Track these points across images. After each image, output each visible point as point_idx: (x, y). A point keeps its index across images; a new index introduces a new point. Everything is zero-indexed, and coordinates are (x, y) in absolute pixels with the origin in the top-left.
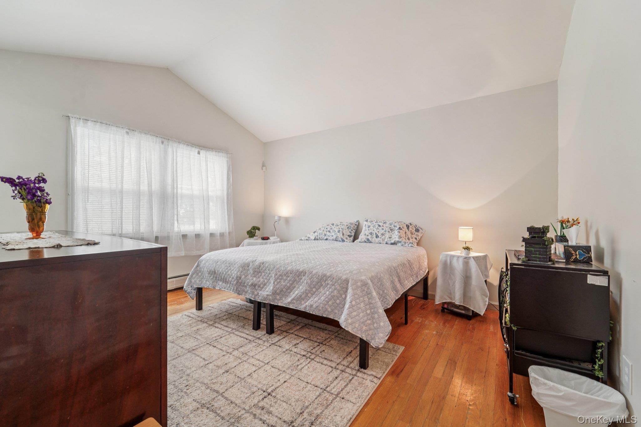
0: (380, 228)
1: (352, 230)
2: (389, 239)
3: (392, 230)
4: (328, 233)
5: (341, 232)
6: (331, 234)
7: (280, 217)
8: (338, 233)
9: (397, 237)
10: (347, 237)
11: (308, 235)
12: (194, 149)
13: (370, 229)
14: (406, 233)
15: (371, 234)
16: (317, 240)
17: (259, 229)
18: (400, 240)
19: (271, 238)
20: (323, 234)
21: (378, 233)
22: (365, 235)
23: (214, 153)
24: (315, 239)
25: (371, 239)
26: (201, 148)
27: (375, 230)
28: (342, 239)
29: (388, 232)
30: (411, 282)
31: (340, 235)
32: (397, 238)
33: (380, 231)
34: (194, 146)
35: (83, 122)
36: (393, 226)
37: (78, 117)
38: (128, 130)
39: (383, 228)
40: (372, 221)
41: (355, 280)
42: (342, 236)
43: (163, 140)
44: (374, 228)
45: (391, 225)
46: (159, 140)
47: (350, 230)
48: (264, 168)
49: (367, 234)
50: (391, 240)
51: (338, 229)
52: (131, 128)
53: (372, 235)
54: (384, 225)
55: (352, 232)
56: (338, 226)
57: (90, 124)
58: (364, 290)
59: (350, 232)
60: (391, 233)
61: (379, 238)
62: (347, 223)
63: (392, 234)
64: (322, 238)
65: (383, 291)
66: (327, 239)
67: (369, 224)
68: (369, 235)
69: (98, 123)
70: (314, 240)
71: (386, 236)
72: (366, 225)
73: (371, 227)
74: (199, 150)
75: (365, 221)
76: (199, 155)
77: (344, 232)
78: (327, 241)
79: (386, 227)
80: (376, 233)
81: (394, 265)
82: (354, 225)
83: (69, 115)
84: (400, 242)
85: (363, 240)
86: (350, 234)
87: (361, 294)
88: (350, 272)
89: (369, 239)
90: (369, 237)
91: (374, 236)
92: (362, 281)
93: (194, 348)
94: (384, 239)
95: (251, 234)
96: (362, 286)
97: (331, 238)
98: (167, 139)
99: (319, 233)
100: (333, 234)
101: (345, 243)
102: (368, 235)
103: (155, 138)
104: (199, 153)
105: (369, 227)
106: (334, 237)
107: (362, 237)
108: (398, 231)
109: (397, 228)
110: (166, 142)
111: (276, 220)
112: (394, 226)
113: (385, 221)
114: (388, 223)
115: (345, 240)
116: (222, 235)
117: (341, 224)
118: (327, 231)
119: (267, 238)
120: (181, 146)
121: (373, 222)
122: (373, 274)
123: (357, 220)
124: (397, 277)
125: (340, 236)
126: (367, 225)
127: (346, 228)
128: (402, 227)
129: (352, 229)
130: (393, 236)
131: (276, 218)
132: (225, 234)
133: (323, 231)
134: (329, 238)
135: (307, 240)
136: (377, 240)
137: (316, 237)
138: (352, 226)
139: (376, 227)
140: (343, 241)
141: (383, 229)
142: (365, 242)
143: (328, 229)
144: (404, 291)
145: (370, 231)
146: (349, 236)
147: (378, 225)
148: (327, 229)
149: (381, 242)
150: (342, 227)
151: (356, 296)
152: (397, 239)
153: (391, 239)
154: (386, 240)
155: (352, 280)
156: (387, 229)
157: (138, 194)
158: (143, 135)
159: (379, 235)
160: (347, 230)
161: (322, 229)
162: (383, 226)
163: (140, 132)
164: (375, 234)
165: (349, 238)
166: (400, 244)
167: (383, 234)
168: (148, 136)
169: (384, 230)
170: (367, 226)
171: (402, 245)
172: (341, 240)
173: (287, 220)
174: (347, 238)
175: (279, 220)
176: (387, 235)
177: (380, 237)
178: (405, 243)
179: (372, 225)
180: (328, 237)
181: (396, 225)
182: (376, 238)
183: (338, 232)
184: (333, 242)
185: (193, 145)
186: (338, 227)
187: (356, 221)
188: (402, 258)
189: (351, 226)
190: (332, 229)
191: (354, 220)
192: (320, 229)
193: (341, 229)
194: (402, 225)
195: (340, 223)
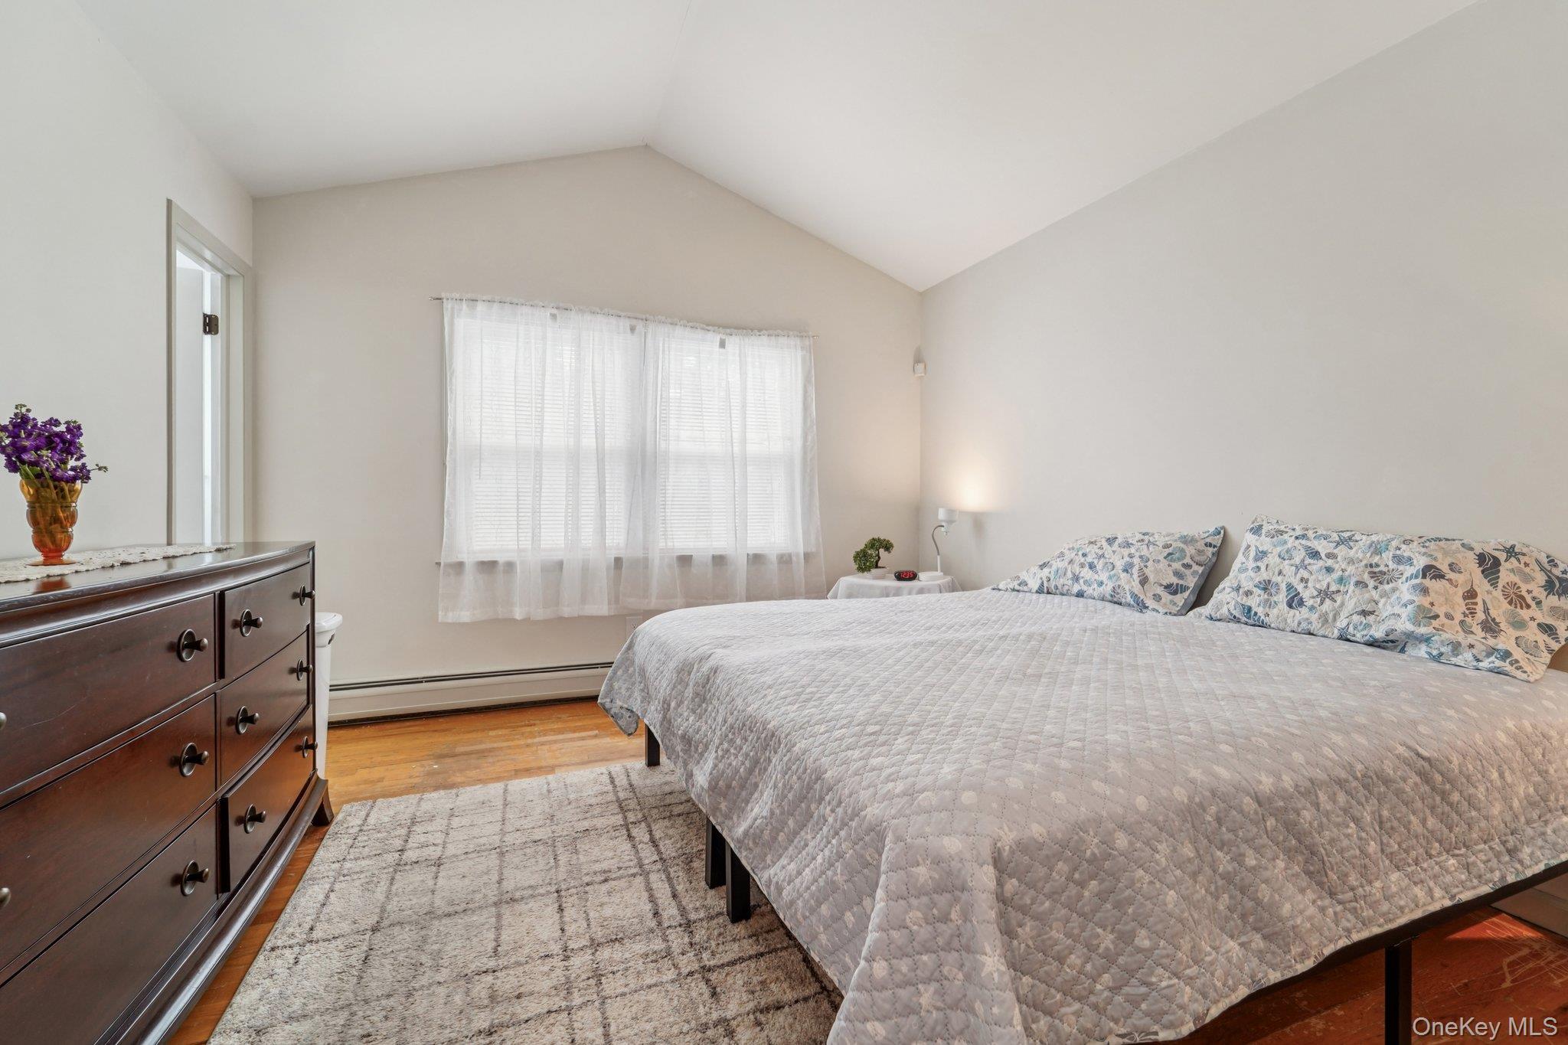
0: (1316, 565)
1: (1187, 566)
2: (1356, 618)
3: (1379, 576)
4: (1086, 573)
5: (1135, 570)
6: (1096, 577)
7: (951, 512)
8: (1125, 574)
9: (1405, 613)
10: (1160, 591)
11: (1024, 576)
12: (710, 335)
13: (1263, 568)
14: (1471, 595)
15: (1265, 589)
16: (1048, 593)
17: (888, 547)
18: (1423, 630)
19: (922, 575)
20: (1069, 575)
21: (1300, 588)
22: (1238, 589)
23: (765, 339)
24: (1040, 591)
25: (1260, 611)
26: (728, 331)
27: (1289, 570)
28: (1135, 596)
29: (1358, 583)
30: (1448, 879)
31: (1130, 584)
32: (1404, 616)
33: (1312, 578)
34: (710, 328)
35: (468, 306)
36: (1387, 556)
37: (458, 296)
38: (555, 311)
39: (1330, 562)
40: (1282, 533)
41: (908, 847)
42: (1137, 588)
43: (634, 322)
44: (1287, 562)
45: (1378, 551)
46: (625, 324)
47: (1177, 565)
48: (920, 367)
49: (1247, 585)
50: (1368, 626)
51: (1127, 559)
52: (561, 305)
53: (1273, 591)
54: (1342, 552)
55: (1188, 572)
56: (1128, 545)
57: (481, 307)
58: (945, 919)
59: (1177, 574)
60: (1374, 593)
61: (1304, 610)
62: (1168, 535)
63: (1381, 597)
64: (1066, 588)
65: (1126, 939)
66: (1080, 595)
67: (1265, 543)
68: (1255, 590)
69: (495, 304)
70: (1037, 592)
71: (1342, 604)
72: (1249, 547)
73: (1273, 559)
74: (724, 337)
75: (1252, 528)
76: (722, 350)
77: (1147, 571)
78: (1082, 599)
79: (1351, 560)
80: (1290, 587)
81: (1266, 783)
82: (1203, 548)
83: (443, 295)
84: (1427, 640)
85: (1224, 611)
86: (1175, 580)
87: (924, 932)
88: (904, 794)
89: (1254, 609)
90: (1253, 602)
91: (1282, 597)
92: (937, 861)
93: (518, 895)
94: (1331, 616)
95: (867, 559)
96: (940, 889)
97: (1096, 591)
98: (642, 319)
99: (1054, 568)
100: (1103, 576)
101: (1149, 615)
102: (1248, 593)
103: (613, 321)
104: (722, 345)
105: (1261, 555)
106: (1107, 589)
107: (1223, 597)
108: (1418, 581)
109: (1409, 571)
110: (640, 326)
111: (942, 521)
112: (1399, 560)
113: (1346, 535)
114: (1365, 541)
115: (1150, 603)
116: (785, 560)
117: (1142, 540)
118: (1082, 566)
119: (911, 576)
120: (679, 331)
121: (1286, 536)
122: (1037, 830)
123: (1219, 525)
124: (1290, 854)
125: (1127, 588)
126: (1253, 549)
127: (1161, 558)
128: (1445, 568)
129: (1187, 560)
130: (1385, 608)
131: (942, 514)
132: (794, 559)
133: (1071, 562)
134: (1089, 591)
135: (1014, 590)
136: (1295, 616)
137: (1045, 585)
138: (1190, 550)
139: (1297, 560)
140: (1142, 607)
141: (1329, 570)
142: (1236, 620)
143: (1089, 559)
144: (1356, 937)
145: (1264, 575)
146: (1168, 587)
147: (1307, 548)
148: (1084, 555)
149: (1315, 626)
150: (1145, 552)
151: (895, 934)
152: (1404, 625)
153: (1371, 618)
154: (1341, 623)
155: (899, 839)
156: (1351, 569)
157: (574, 458)
158: (588, 317)
159: (1306, 595)
160: (1166, 562)
161: (1069, 555)
162: (1329, 556)
163: (580, 310)
164: (1283, 587)
165: (1166, 597)
166: (1422, 651)
167: (1325, 594)
168: (600, 318)
169: (1336, 575)
170: (1252, 554)
171: (1437, 658)
172: (1132, 603)
173: (978, 522)
174: (1157, 598)
175: (950, 522)
176: (1352, 599)
177: (1309, 603)
178: (1456, 647)
179: (1279, 549)
180: (1085, 588)
181: (1405, 550)
182: (1290, 606)
183: (1126, 571)
184: (1100, 604)
185: (708, 325)
186: (1126, 552)
187: (1212, 530)
188: (1363, 741)
189: (1182, 551)
190: (1103, 556)
191: (1202, 526)
192: (1062, 555)
193: (1136, 560)
194: (1446, 553)
195: (1139, 537)
